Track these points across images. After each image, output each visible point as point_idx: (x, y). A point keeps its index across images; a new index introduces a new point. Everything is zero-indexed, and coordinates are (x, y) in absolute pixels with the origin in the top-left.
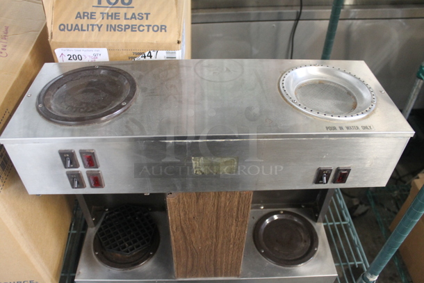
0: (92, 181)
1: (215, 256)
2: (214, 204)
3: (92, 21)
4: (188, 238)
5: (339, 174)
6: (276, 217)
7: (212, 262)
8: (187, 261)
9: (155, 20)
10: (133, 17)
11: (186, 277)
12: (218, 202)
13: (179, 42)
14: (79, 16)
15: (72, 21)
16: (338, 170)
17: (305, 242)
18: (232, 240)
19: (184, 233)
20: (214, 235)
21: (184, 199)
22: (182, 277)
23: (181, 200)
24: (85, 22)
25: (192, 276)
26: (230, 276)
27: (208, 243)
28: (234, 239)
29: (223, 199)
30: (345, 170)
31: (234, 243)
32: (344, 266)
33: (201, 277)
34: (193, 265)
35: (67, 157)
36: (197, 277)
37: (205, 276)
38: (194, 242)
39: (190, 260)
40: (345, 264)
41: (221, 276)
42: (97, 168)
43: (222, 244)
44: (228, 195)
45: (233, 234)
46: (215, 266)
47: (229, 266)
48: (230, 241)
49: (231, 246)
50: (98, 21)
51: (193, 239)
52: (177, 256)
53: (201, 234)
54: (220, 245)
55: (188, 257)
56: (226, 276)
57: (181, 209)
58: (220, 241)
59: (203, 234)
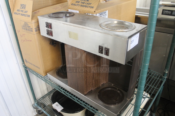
3: (78, 4)
9: (92, 5)
10: (87, 4)
14: (76, 2)
15: (74, 3)
16: (105, 48)
24: (77, 3)
30: (107, 49)
35: (47, 24)
39: (71, 77)
50: (80, 4)
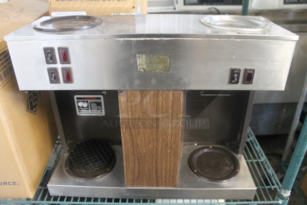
0: (65, 74)
1: (156, 162)
2: (154, 103)
4: (135, 140)
5: (247, 75)
6: (206, 150)
7: (154, 169)
8: (134, 166)
11: (133, 186)
12: (157, 101)
13: (134, 7)
16: (246, 70)
17: (230, 166)
18: (169, 144)
19: (132, 135)
20: (155, 138)
21: (132, 97)
22: (130, 186)
23: (129, 98)
25: (138, 185)
26: (169, 186)
27: (151, 146)
28: (171, 143)
29: (160, 98)
30: (251, 70)
31: (171, 147)
32: (262, 189)
33: (145, 186)
34: (139, 172)
35: (49, 54)
36: (142, 186)
37: (149, 185)
38: (140, 145)
39: (137, 165)
40: (263, 187)
41: (162, 186)
42: (69, 63)
43: (162, 148)
44: (164, 95)
45: (169, 137)
46: (157, 173)
47: (168, 174)
48: (167, 145)
49: (169, 151)
51: (139, 142)
52: (126, 161)
53: (145, 137)
54: (159, 150)
55: (135, 163)
56: (166, 186)
57: (129, 109)
58: (160, 145)
59: (147, 136)
